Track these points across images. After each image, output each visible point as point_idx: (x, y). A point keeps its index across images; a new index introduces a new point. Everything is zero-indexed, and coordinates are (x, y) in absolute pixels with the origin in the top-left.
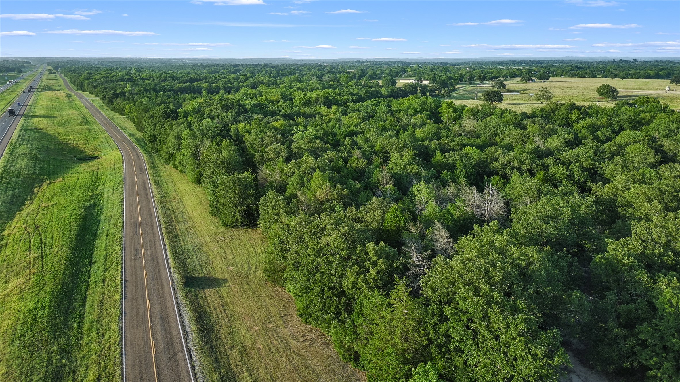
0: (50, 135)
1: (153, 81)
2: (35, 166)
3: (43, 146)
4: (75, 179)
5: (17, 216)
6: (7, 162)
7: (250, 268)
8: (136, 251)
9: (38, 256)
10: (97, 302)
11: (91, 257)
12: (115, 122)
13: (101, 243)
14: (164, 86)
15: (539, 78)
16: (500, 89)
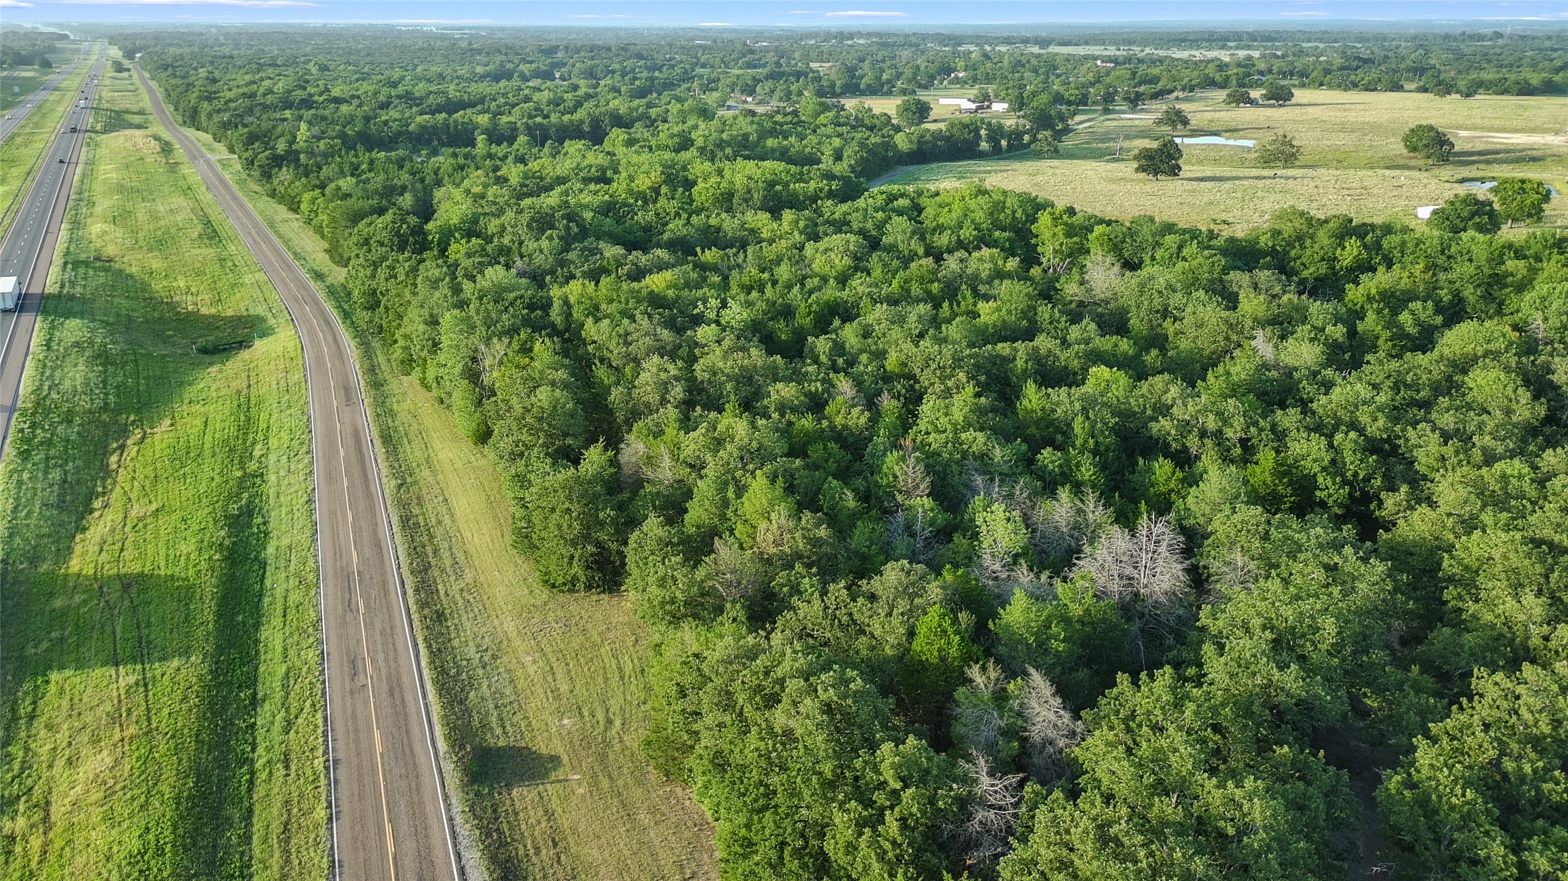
0: (131, 276)
1: (360, 106)
2: (104, 382)
3: (118, 315)
4: (199, 422)
5: (78, 549)
6: (42, 374)
7: (610, 722)
8: (354, 666)
9: (137, 684)
10: (276, 827)
11: (252, 681)
12: (280, 237)
13: (272, 636)
14: (386, 123)
15: (1268, 97)
16: (1174, 127)
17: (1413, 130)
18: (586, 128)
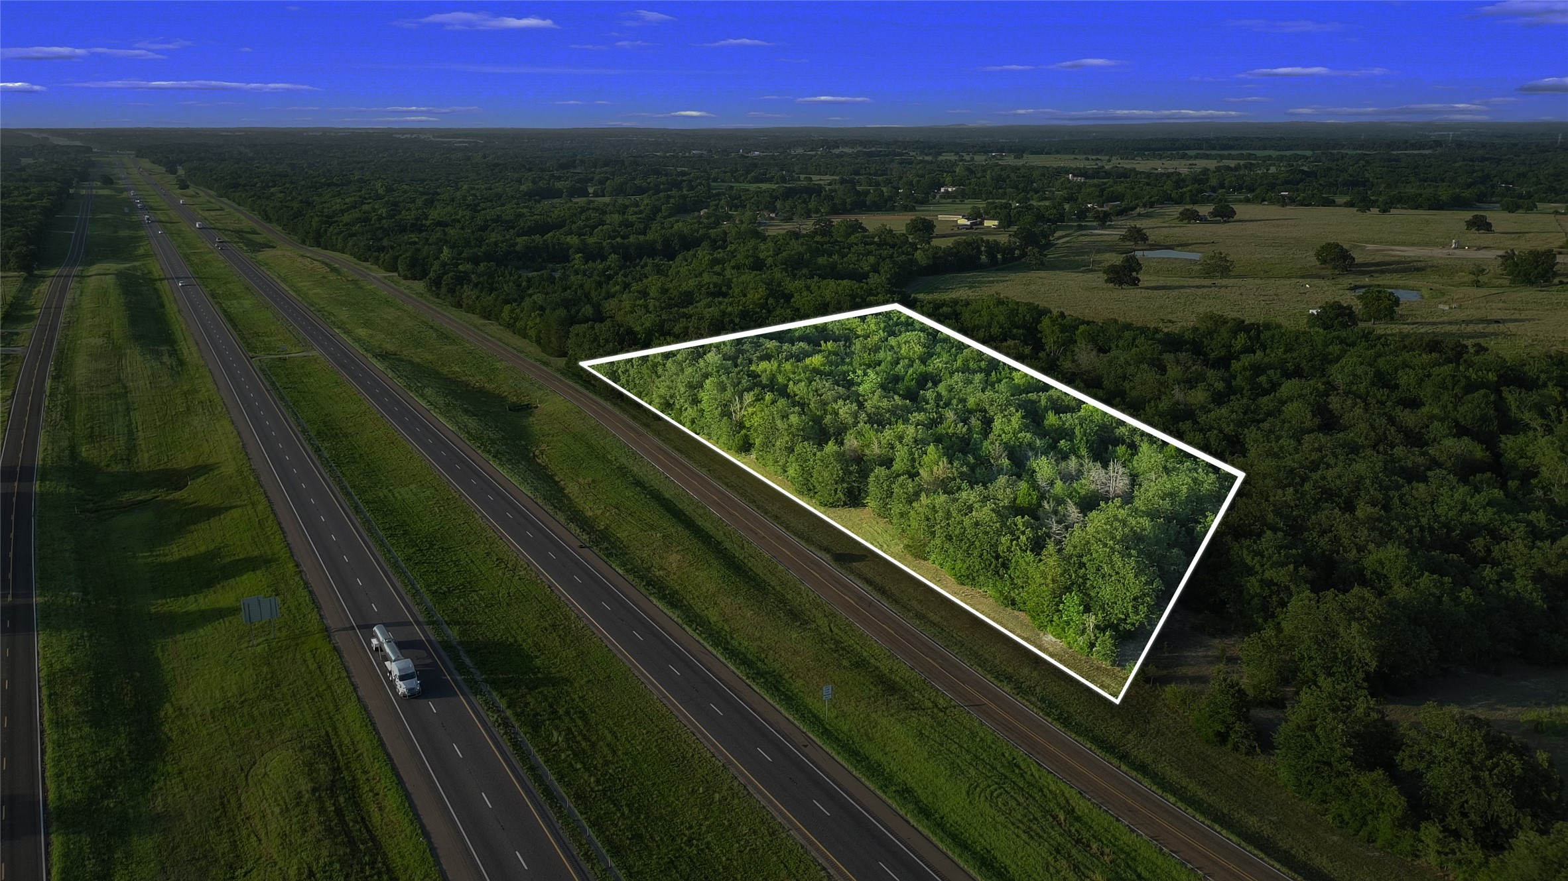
0: (421, 365)
10: (766, 572)
11: (711, 536)
12: (492, 336)
13: (704, 524)
15: (1215, 214)
16: (1136, 244)
17: (1323, 247)
18: (659, 247)
